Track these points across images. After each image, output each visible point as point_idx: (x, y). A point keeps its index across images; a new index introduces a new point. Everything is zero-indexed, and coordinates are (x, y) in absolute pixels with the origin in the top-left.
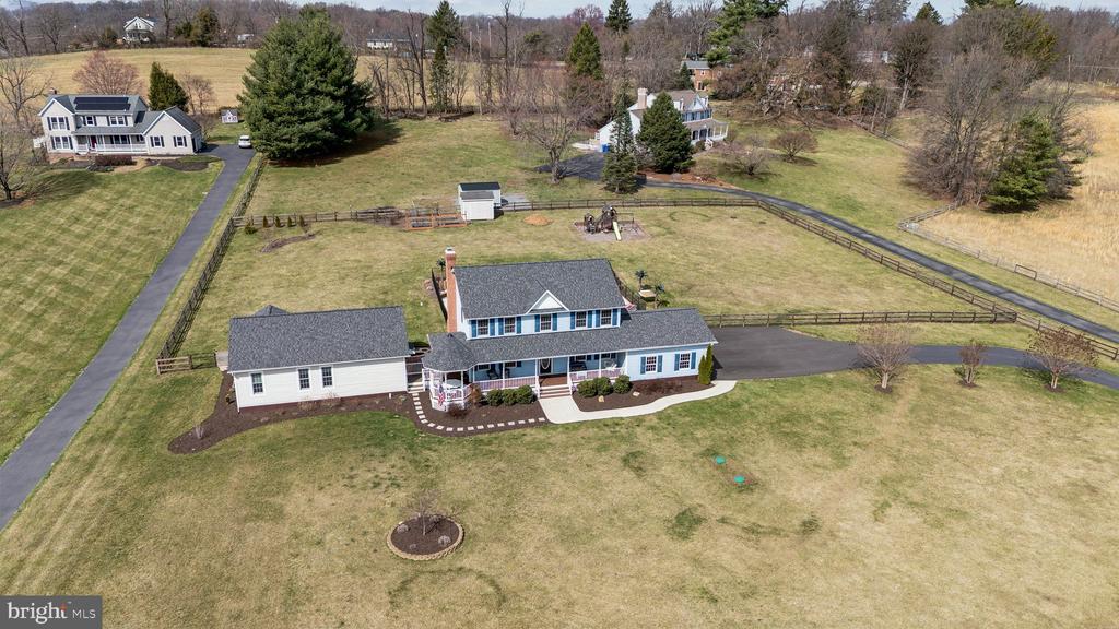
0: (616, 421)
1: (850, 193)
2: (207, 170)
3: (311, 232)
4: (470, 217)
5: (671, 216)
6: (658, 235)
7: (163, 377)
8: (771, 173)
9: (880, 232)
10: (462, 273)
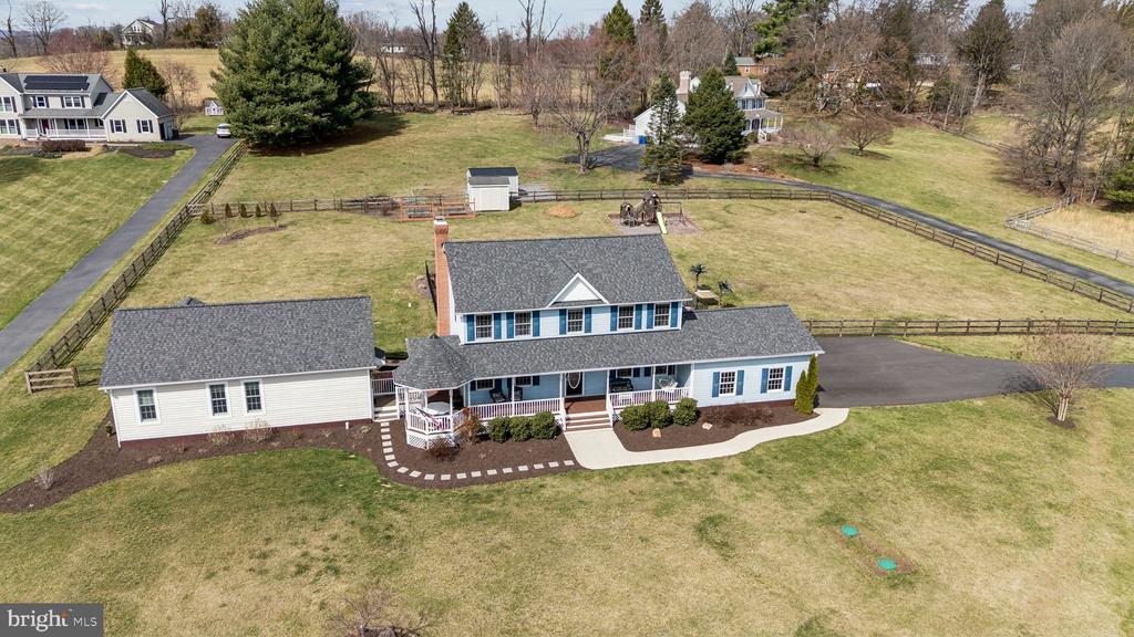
0: (682, 466)
1: (936, 188)
2: (173, 158)
3: (283, 222)
4: (480, 207)
5: (725, 208)
6: (713, 229)
7: (35, 397)
8: (839, 166)
9: (984, 229)
10: (456, 250)
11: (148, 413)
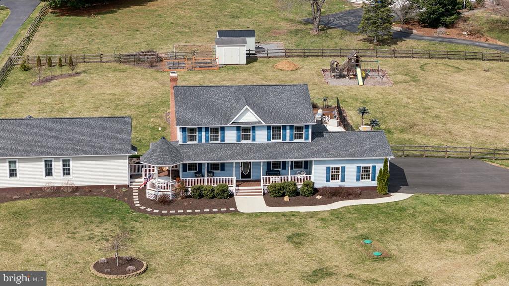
4: (223, 61)
6: (401, 82)
10: (181, 91)
11: (13, 173)
